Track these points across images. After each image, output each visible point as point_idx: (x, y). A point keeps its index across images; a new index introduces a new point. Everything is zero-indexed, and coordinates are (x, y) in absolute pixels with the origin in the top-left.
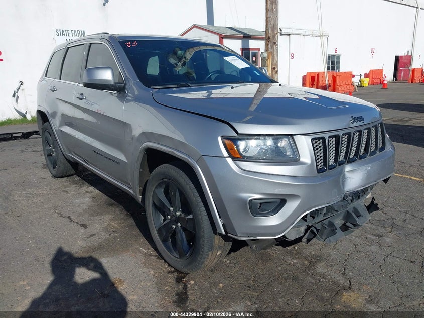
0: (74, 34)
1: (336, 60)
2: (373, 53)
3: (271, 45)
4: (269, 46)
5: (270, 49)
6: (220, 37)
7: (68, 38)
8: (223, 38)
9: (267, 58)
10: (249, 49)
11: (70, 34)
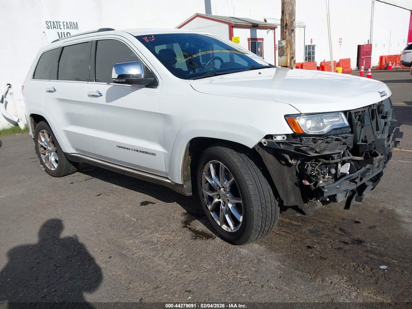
0: (65, 27)
1: (311, 51)
2: (340, 43)
3: (289, 33)
4: (287, 33)
5: (288, 38)
6: (229, 26)
7: (60, 31)
8: (232, 27)
9: (285, 47)
10: (256, 39)
11: (62, 27)
